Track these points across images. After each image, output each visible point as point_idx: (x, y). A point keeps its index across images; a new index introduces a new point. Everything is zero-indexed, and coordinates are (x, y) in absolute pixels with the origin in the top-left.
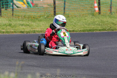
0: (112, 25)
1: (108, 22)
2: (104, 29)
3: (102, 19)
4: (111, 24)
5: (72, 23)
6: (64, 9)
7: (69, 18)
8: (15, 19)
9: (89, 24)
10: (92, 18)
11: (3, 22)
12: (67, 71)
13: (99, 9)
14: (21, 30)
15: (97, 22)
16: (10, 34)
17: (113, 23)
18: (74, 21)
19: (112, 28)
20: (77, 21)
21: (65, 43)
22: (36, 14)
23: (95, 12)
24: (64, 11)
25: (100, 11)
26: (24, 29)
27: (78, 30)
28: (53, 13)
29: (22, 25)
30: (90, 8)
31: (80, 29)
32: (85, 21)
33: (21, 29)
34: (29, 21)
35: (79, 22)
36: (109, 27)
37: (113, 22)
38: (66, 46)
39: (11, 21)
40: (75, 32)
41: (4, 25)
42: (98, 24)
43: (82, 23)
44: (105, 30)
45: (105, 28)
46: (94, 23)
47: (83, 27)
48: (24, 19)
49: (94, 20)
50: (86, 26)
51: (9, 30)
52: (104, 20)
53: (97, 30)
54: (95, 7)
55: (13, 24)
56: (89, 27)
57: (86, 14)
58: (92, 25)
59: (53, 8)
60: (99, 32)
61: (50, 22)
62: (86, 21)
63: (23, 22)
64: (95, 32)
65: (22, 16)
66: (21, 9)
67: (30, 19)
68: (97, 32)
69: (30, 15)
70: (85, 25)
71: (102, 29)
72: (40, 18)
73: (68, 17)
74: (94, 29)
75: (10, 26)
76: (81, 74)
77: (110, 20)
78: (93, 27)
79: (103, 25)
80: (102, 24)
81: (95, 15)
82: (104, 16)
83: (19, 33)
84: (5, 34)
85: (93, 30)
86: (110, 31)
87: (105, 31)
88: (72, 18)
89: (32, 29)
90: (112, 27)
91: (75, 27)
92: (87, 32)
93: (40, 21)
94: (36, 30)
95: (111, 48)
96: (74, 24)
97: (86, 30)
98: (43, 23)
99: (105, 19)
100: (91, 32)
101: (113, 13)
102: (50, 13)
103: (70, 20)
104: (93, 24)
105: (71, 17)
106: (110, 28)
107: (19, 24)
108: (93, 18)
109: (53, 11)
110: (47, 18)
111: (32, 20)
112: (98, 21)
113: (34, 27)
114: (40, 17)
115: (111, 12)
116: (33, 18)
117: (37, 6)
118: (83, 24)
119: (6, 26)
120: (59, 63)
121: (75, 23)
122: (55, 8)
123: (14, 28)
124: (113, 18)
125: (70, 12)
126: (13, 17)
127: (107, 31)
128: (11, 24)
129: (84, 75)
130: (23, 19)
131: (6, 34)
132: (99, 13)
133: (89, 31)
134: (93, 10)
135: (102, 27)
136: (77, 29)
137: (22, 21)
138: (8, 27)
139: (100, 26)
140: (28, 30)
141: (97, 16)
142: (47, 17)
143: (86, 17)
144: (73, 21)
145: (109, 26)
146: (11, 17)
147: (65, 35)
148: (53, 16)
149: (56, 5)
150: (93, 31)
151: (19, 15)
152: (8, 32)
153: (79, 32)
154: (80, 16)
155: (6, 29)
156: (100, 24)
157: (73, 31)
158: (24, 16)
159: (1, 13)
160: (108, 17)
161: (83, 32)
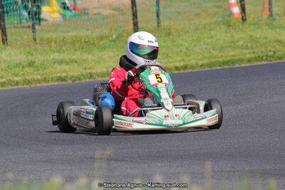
0: (278, 47)
1: (268, 40)
2: (259, 57)
4: (275, 44)
5: (179, 50)
6: (158, 16)
7: (171, 37)
8: (42, 48)
9: (222, 47)
10: (226, 32)
11: (14, 58)
12: (192, 167)
13: (243, 9)
14: (59, 75)
15: (240, 43)
16: (33, 85)
17: (280, 42)
18: (184, 43)
19: (279, 54)
20: (193, 41)
21: (162, 101)
22: (88, 33)
23: (232, 18)
24: (158, 19)
25: (245, 13)
26: (65, 71)
27: (197, 65)
28: (132, 27)
29: (61, 62)
30: (217, 10)
31: (200, 63)
32: (210, 40)
33: (58, 72)
34: (75, 50)
35: (196, 45)
36: (270, 51)
37: (279, 38)
38: (164, 107)
39: (32, 55)
40: (190, 71)
41: (17, 66)
42: (242, 45)
43: (204, 47)
44: (262, 59)
45: (261, 55)
46: (232, 44)
47: (208, 55)
48: (64, 48)
49: (232, 36)
50: (214, 53)
51: (29, 77)
52: (258, 36)
53: (241, 60)
54: (230, 5)
55: (39, 60)
56: (221, 56)
57: (210, 24)
58: (229, 49)
59: (131, 17)
60: (247, 65)
62: (214, 40)
63: (62, 55)
64: (237, 65)
65: (58, 41)
67: (77, 45)
68: (243, 65)
69: (76, 36)
70: (211, 50)
71: (255, 58)
72: (101, 42)
73: (169, 34)
74: (236, 58)
75: (32, 66)
77: (270, 34)
78: (232, 53)
79: (257, 47)
80: (254, 46)
81: (234, 24)
82: (254, 25)
83: (55, 82)
84: (20, 86)
85: (233, 62)
86: (274, 62)
87: (263, 63)
88: (179, 36)
89: (85, 69)
90: (278, 51)
91: (189, 58)
92: (218, 68)
93: (103, 48)
94: (94, 71)
96: (184, 50)
97: (216, 62)
98: (111, 54)
99: (258, 34)
100: (228, 67)
101: (277, 18)
102: (124, 29)
103: (173, 42)
104: (230, 47)
105: (175, 34)
106: (272, 53)
107: (53, 61)
108: (230, 32)
109: (132, 22)
110: (118, 42)
111: (82, 48)
112: (242, 38)
113: (89, 64)
114: (102, 39)
115: (271, 15)
116: (83, 44)
117: (87, 13)
118: (206, 48)
119: (21, 68)
120: (168, 149)
121: (187, 49)
122: (135, 15)
123: (42, 72)
124: (277, 28)
125: (172, 23)
126: (36, 43)
127: (268, 60)
128: (34, 62)
130: (61, 46)
131: (25, 86)
132: (244, 19)
133: (224, 64)
134: (227, 13)
135: (254, 53)
136: (193, 62)
137: (58, 51)
138: (26, 69)
139: (250, 51)
140: (75, 74)
141: (239, 27)
142: (117, 37)
143: (212, 32)
144: (181, 43)
145: (270, 48)
146: (32, 45)
147: (159, 79)
149: (138, 8)
150: (233, 64)
151: (48, 38)
152: (28, 82)
153: (200, 70)
154: (197, 29)
155: (24, 74)
156: (247, 46)
157: (185, 67)
158: (63, 40)
159: (6, 36)
160: (265, 28)
161: (210, 69)
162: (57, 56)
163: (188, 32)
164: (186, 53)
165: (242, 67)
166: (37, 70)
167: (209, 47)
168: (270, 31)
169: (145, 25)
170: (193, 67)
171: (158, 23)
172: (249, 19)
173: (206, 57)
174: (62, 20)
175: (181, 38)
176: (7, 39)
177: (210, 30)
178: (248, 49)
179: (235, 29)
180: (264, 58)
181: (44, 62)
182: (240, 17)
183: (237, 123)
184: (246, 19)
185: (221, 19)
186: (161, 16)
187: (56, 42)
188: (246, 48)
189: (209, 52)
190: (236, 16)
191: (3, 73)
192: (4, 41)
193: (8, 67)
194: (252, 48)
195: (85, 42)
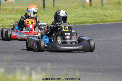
0: (104, 17)
1: (100, 14)
2: (95, 21)
3: (93, 11)
8: (3, 13)
9: (80, 16)
10: (82, 10)
12: (58, 66)
13: (90, 0)
15: (89, 15)
17: (105, 15)
19: (104, 20)
22: (24, 7)
23: (86, 4)
25: (91, 2)
28: (42, 5)
29: (10, 19)
31: (70, 22)
32: (75, 13)
33: (9, 23)
34: (17, 14)
36: (101, 19)
37: (105, 14)
42: (89, 16)
43: (72, 16)
46: (85, 15)
47: (74, 19)
48: (12, 13)
49: (85, 12)
50: (77, 18)
52: (96, 12)
53: (88, 22)
55: (1, 17)
56: (80, 20)
57: (76, 6)
58: (83, 17)
59: (42, 1)
60: (90, 24)
62: (77, 13)
63: (11, 16)
64: (86, 24)
66: (9, 2)
67: (18, 12)
69: (18, 8)
70: (75, 17)
71: (94, 21)
74: (85, 21)
76: (73, 68)
77: (101, 12)
78: (84, 19)
79: (95, 17)
80: (94, 16)
81: (86, 7)
82: (95, 7)
85: (84, 23)
86: (101, 23)
87: (97, 24)
90: (104, 19)
92: (78, 25)
95: (103, 40)
97: (77, 22)
99: (96, 11)
100: (82, 25)
101: (105, 5)
102: (39, 6)
104: (84, 16)
106: (101, 20)
107: (7, 18)
108: (84, 10)
109: (42, 3)
111: (20, 13)
112: (89, 13)
115: (102, 4)
120: (49, 58)
123: (1, 22)
124: (104, 9)
125: (60, 5)
126: (1, 10)
129: (75, 69)
130: (11, 12)
132: (91, 5)
133: (80, 23)
134: (84, 2)
135: (94, 19)
137: (10, 14)
139: (92, 18)
141: (88, 8)
143: (77, 10)
145: (100, 18)
148: (42, 8)
150: (84, 24)
151: (6, 9)
154: (71, 8)
156: (91, 16)
158: (12, 10)
160: (99, 9)
161: (74, 25)
162: (9, 16)
163: (66, 9)
165: (88, 25)
167: (74, 16)
168: (101, 10)
169: (48, 5)
171: (54, 5)
172: (93, 5)
177: (76, 8)
178: (91, 18)
179: (86, 9)
180: (98, 22)
181: (3, 18)
182: (89, 4)
185: (80, 4)
186: (55, 2)
187: (9, 10)
188: (90, 17)
189: (74, 18)
194: (93, 17)
195: (22, 11)
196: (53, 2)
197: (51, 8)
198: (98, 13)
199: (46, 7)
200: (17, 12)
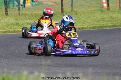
1: (118, 18)
5: (80, 21)
6: (72, 6)
7: (77, 15)
8: (22, 18)
9: (99, 20)
10: (100, 14)
11: (10, 21)
12: (84, 70)
13: (108, 5)
15: (107, 19)
16: (18, 33)
18: (83, 18)
20: (86, 17)
23: (103, 8)
25: (109, 7)
27: (88, 27)
28: (61, 10)
30: (97, 5)
31: (89, 27)
32: (94, 17)
35: (88, 19)
36: (119, 23)
39: (18, 20)
40: (84, 30)
41: (11, 24)
42: (107, 20)
43: (91, 20)
45: (115, 24)
46: (103, 19)
47: (93, 23)
48: (31, 18)
49: (103, 16)
50: (95, 23)
51: (16, 30)
52: (114, 16)
53: (107, 26)
54: (103, 3)
55: (21, 23)
56: (98, 24)
57: (94, 11)
59: (61, 6)
60: (109, 28)
61: (58, 20)
62: (96, 17)
63: (30, 21)
64: (105, 28)
68: (107, 28)
69: (37, 13)
70: (94, 21)
71: (113, 26)
73: (76, 14)
74: (105, 25)
75: (18, 25)
78: (103, 23)
79: (113, 21)
80: (112, 20)
81: (104, 11)
82: (113, 12)
84: (12, 33)
85: (103, 27)
86: (120, 28)
87: (116, 28)
88: (81, 15)
91: (85, 25)
92: (97, 29)
96: (83, 21)
97: (96, 27)
99: (114, 15)
100: (101, 29)
102: (57, 11)
103: (78, 17)
104: (102, 20)
105: (79, 14)
107: (27, 23)
108: (102, 14)
109: (61, 8)
112: (107, 17)
115: (120, 8)
117: (41, 4)
118: (92, 21)
119: (13, 26)
121: (84, 21)
122: (62, 5)
125: (78, 9)
126: (20, 16)
127: (118, 27)
128: (18, 23)
130: (30, 17)
131: (14, 33)
132: (108, 9)
133: (99, 28)
134: (102, 6)
135: (112, 23)
136: (86, 26)
137: (29, 19)
138: (15, 26)
139: (110, 23)
141: (106, 12)
143: (95, 14)
144: (81, 18)
145: (119, 22)
146: (18, 16)
148: (61, 13)
149: (64, 2)
150: (103, 28)
151: (25, 14)
152: (16, 32)
153: (89, 30)
154: (88, 12)
155: (14, 28)
156: (109, 20)
157: (83, 28)
158: (31, 15)
159: (7, 12)
160: (117, 13)
161: (93, 29)
164: (83, 23)
166: (20, 27)
168: (119, 15)
169: (66, 10)
170: (86, 28)
171: (72, 9)
172: (111, 9)
173: (92, 25)
174: (31, 6)
175: (81, 16)
176: (7, 13)
177: (94, 13)
178: (110, 22)
179: (104, 13)
180: (116, 26)
182: (107, 8)
183: (104, 53)
184: (109, 9)
185: (98, 9)
186: (73, 6)
187: (28, 15)
189: (93, 22)
190: (105, 8)
191: (5, 27)
192: (6, 14)
193: (8, 25)
194: (111, 21)
196: (71, 7)
197: (69, 13)
198: (116, 18)
199: (64, 12)
200: (36, 17)
